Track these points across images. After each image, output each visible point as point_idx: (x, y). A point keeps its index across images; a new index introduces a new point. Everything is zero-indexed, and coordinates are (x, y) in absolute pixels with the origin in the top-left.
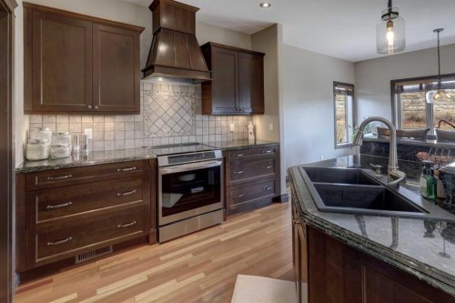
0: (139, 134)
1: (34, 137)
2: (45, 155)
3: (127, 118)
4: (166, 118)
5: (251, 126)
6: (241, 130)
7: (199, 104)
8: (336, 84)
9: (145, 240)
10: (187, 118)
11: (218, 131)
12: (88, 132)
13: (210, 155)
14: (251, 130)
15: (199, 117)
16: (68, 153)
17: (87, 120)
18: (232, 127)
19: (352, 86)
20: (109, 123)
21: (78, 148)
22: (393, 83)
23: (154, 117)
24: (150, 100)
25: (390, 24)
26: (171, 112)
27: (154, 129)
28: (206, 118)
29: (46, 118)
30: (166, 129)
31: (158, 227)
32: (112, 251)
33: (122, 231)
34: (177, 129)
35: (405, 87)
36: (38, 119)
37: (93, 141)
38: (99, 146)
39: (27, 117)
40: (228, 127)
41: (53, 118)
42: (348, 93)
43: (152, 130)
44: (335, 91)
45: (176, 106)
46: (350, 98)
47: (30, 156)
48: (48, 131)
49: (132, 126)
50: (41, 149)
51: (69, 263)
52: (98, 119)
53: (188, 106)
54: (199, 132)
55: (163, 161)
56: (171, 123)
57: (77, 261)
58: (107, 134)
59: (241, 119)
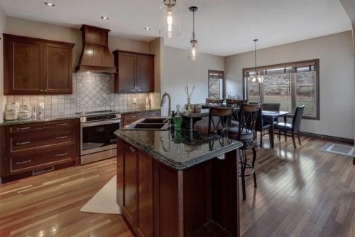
0: (73, 106)
1: (9, 108)
2: (16, 117)
3: (65, 96)
4: (91, 96)
5: (147, 100)
6: (141, 102)
7: (113, 86)
8: (210, 71)
9: (73, 164)
10: (105, 95)
12: (42, 105)
13: (113, 116)
14: (147, 102)
15: (113, 95)
16: (29, 117)
18: (135, 100)
19: (222, 72)
20: (55, 100)
21: (35, 114)
22: (244, 70)
23: (83, 95)
24: (81, 85)
25: (194, 46)
26: (94, 92)
27: (83, 102)
28: (117, 95)
29: (16, 97)
30: (91, 102)
31: (80, 156)
32: (53, 169)
33: (59, 158)
35: (250, 73)
36: (12, 98)
37: (45, 110)
38: (48, 112)
39: (5, 97)
40: (132, 100)
41: (20, 97)
42: (219, 77)
43: (81, 103)
44: (209, 75)
45: (97, 89)
46: (221, 80)
47: (7, 118)
48: (18, 104)
49: (69, 101)
50: (13, 114)
51: (29, 174)
52: (48, 97)
53: (105, 88)
54: (112, 104)
55: (84, 120)
56: (94, 99)
57: (33, 174)
58: (53, 106)
59: (141, 96)
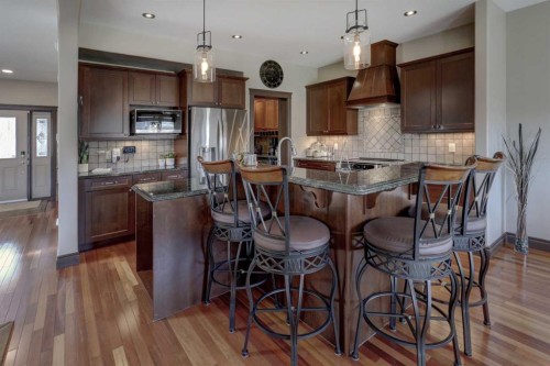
4: (379, 137)
10: (396, 136)
11: (431, 150)
17: (335, 138)
23: (370, 136)
26: (383, 132)
27: (370, 145)
30: (378, 146)
34: (387, 146)
40: (446, 147)
43: (368, 146)
45: (387, 127)
53: (398, 126)
54: (408, 150)
56: (382, 141)
